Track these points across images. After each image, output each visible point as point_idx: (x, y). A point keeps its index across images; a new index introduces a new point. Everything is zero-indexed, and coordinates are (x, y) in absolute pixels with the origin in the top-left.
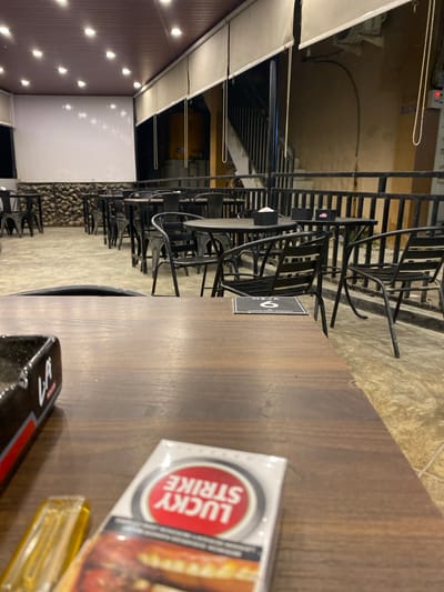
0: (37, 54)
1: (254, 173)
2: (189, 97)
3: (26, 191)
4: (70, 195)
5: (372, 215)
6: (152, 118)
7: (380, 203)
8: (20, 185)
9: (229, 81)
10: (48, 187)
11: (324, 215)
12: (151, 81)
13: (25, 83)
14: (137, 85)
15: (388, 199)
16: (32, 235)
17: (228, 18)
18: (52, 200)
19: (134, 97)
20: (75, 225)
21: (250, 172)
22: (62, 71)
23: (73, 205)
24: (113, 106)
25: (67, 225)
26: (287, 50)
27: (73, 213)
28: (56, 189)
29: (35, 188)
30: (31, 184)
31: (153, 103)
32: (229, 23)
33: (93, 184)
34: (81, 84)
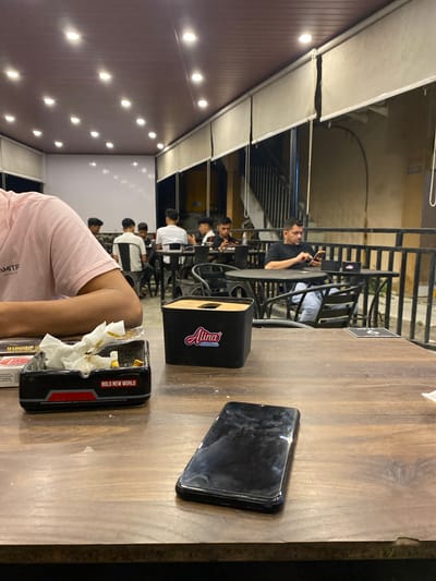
0: (75, 120)
1: (269, 226)
2: (213, 159)
5: (391, 268)
6: (174, 176)
7: (398, 256)
11: (350, 267)
12: (173, 143)
13: (59, 144)
14: (160, 146)
15: (405, 253)
17: (251, 92)
19: (156, 157)
21: (265, 226)
22: (95, 134)
24: (135, 164)
31: (175, 161)
34: (110, 145)
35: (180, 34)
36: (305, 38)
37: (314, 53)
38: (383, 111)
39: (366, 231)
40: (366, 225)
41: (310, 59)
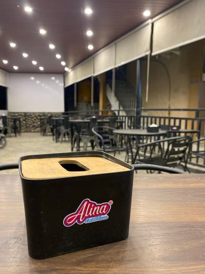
2: (94, 75)
3: (12, 116)
4: (33, 118)
6: (74, 84)
8: (9, 113)
9: (116, 69)
10: (23, 114)
12: (74, 68)
13: (16, 68)
14: (66, 69)
16: (16, 136)
17: (116, 42)
18: (24, 120)
19: (64, 74)
20: (34, 132)
23: (34, 123)
24: (53, 78)
25: (30, 131)
26: (147, 56)
27: (34, 126)
28: (26, 115)
29: (16, 114)
30: (14, 113)
31: (74, 77)
32: (116, 44)
33: (44, 113)
34: (41, 69)
35: (84, 9)
36: (147, 13)
37: (150, 21)
38: (178, 53)
39: (169, 110)
40: (169, 107)
41: (148, 24)
